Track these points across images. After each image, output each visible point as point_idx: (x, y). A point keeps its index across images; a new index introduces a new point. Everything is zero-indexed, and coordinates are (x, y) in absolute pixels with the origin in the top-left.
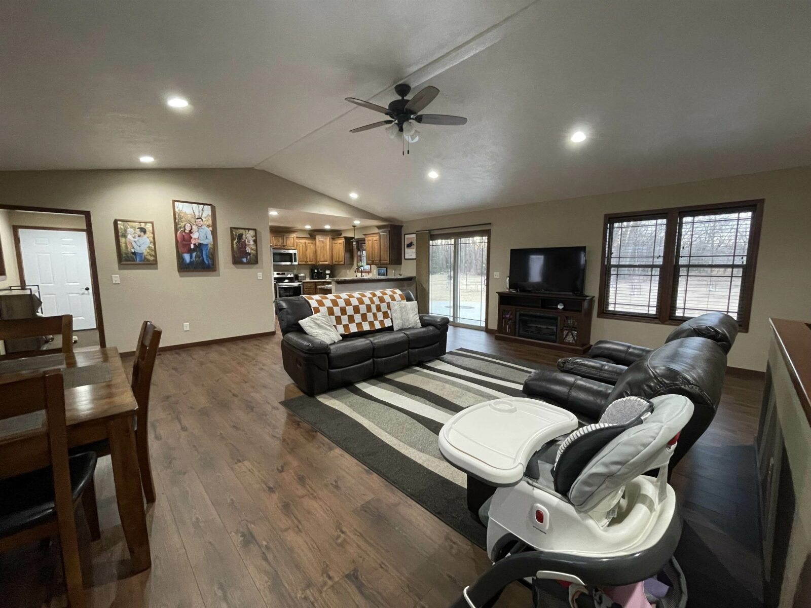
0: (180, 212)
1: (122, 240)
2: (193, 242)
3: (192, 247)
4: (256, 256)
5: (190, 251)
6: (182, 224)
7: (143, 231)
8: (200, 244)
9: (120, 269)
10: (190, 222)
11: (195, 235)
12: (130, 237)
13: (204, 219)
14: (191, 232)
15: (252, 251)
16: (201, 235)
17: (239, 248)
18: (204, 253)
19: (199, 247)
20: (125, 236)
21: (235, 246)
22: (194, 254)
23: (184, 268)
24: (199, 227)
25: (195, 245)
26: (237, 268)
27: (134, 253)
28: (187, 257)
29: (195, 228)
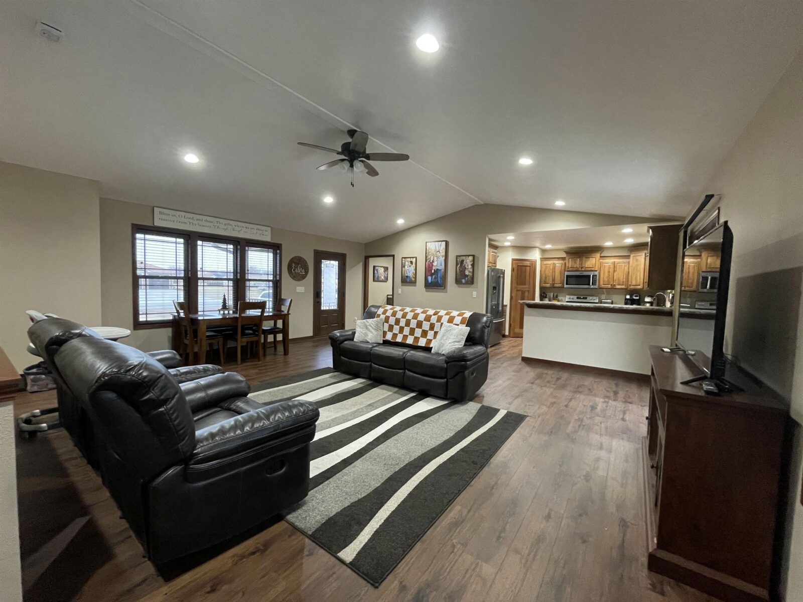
0: (429, 249)
1: (403, 269)
2: (434, 268)
3: (433, 271)
4: (473, 278)
5: (432, 275)
6: (429, 257)
7: (411, 262)
8: (437, 269)
9: (402, 285)
10: (433, 255)
11: (435, 264)
12: (406, 267)
13: (441, 252)
14: (433, 261)
15: (470, 274)
16: (438, 264)
17: (461, 271)
18: (439, 275)
19: (437, 271)
20: (404, 267)
21: (458, 270)
22: (434, 277)
23: (428, 286)
24: (438, 258)
25: (434, 270)
26: (459, 287)
27: (407, 277)
28: (430, 278)
29: (435, 258)
